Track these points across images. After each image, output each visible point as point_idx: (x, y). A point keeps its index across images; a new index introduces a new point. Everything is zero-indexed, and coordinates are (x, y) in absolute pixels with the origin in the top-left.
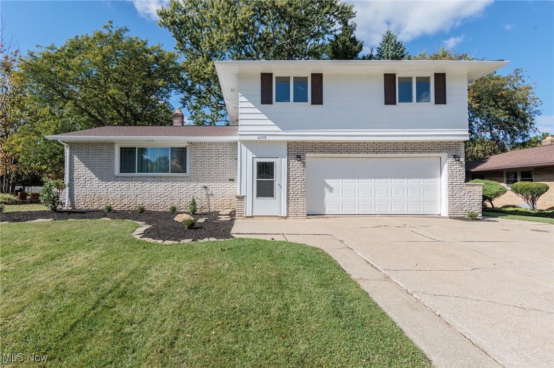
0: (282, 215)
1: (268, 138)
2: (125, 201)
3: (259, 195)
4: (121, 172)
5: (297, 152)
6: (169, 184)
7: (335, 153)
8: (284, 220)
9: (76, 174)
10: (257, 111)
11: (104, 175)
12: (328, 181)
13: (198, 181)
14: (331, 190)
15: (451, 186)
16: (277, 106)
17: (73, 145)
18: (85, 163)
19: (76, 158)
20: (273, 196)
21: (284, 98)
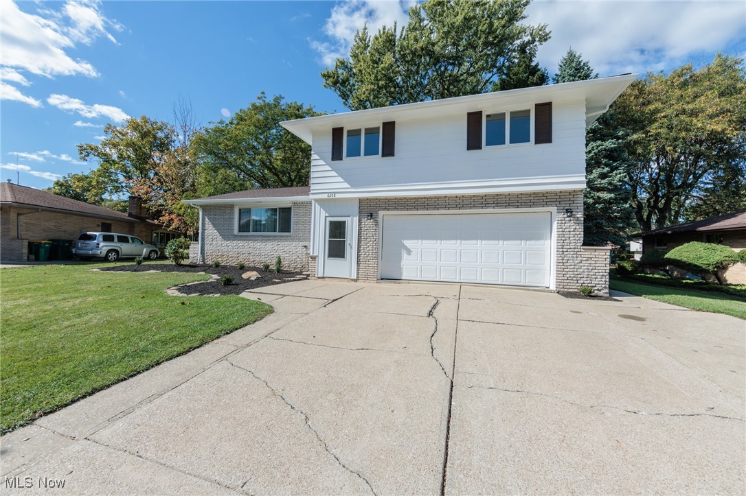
0: (352, 278)
1: (338, 196)
2: (241, 259)
3: (330, 255)
4: (239, 231)
5: (369, 209)
6: (275, 243)
7: (411, 209)
8: (353, 283)
9: (206, 233)
10: (328, 168)
11: (227, 236)
12: (406, 242)
13: (300, 241)
14: (409, 252)
15: (562, 250)
16: (347, 161)
17: (205, 208)
18: (212, 223)
19: (207, 220)
20: (344, 257)
21: (354, 152)
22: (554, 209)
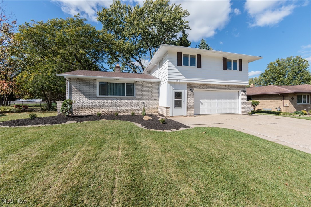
0: (185, 115)
1: (180, 81)
2: (103, 110)
3: (175, 107)
4: (99, 95)
5: (191, 87)
6: (126, 101)
8: (185, 118)
9: (73, 96)
10: (175, 69)
11: (90, 97)
12: (201, 100)
13: (140, 100)
14: (202, 104)
15: (243, 102)
16: (184, 67)
17: (71, 80)
18: (79, 90)
19: (73, 87)
20: (181, 107)
21: (186, 64)
22: (240, 91)
